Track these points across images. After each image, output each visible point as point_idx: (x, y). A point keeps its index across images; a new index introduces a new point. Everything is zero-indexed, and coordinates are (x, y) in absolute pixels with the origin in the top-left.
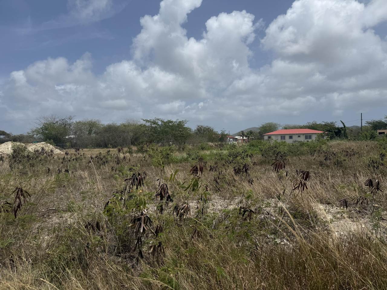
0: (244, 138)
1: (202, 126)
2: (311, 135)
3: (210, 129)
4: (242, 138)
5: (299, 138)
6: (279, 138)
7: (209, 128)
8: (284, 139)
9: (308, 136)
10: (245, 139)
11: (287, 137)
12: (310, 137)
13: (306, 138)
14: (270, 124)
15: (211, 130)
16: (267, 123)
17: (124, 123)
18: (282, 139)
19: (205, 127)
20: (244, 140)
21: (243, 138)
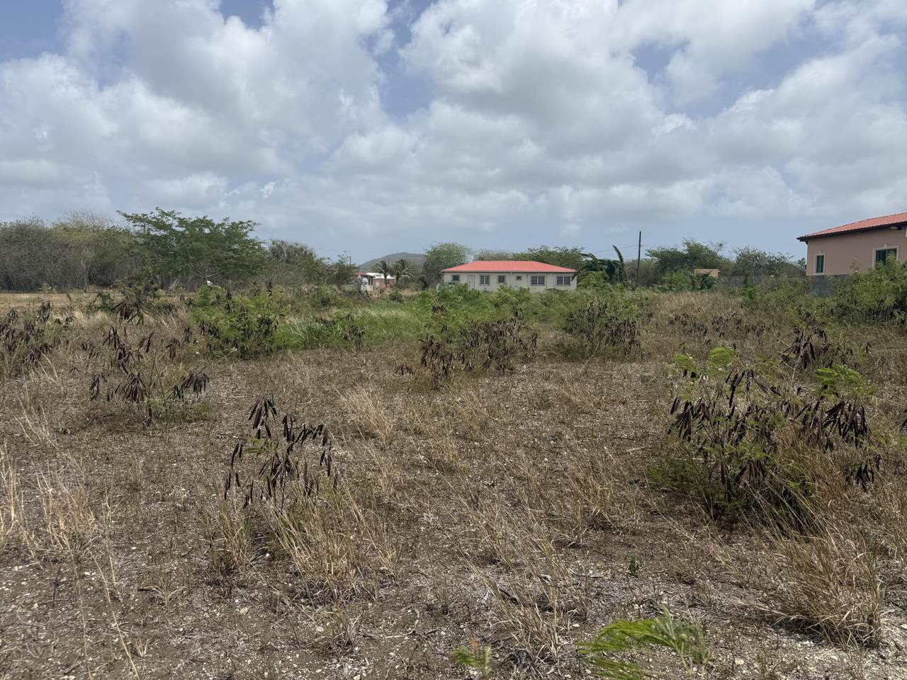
0: (389, 277)
1: (283, 242)
2: (543, 275)
3: (306, 252)
4: (383, 277)
5: (519, 281)
6: (477, 280)
7: (302, 250)
8: (488, 282)
9: (538, 279)
10: (389, 280)
11: (494, 280)
12: (542, 282)
13: (534, 282)
14: (450, 245)
15: (308, 253)
16: (444, 242)
17: (63, 221)
18: (482, 282)
19: (291, 247)
20: (386, 281)
21: (386, 277)
